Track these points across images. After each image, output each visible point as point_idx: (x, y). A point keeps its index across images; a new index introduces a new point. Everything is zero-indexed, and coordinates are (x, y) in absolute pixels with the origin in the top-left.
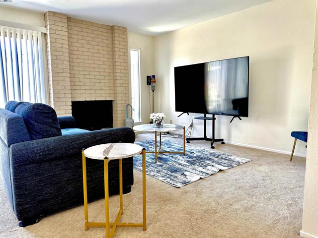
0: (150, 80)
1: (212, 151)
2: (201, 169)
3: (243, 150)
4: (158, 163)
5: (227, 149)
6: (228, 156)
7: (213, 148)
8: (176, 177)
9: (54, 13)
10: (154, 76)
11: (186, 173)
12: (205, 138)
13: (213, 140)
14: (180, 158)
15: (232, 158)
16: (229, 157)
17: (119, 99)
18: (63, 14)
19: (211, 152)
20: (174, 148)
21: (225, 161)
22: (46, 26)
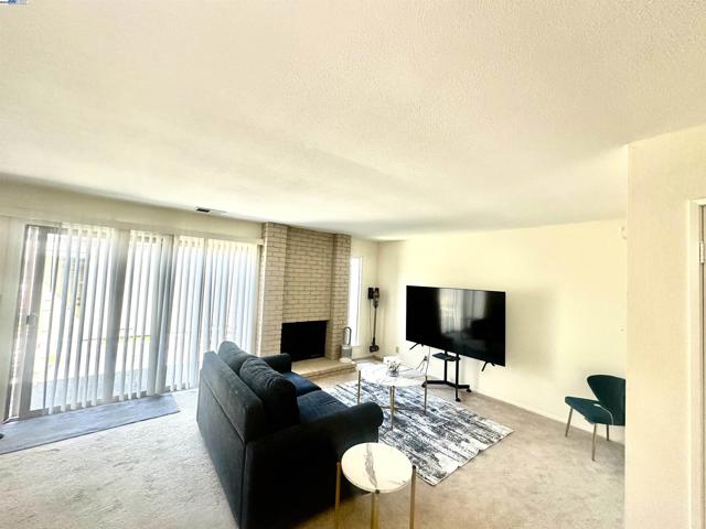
0: (373, 294)
1: (459, 407)
2: (452, 445)
3: (497, 407)
4: (395, 430)
5: (477, 404)
6: (482, 419)
7: (458, 400)
8: (425, 462)
9: (275, 224)
10: (377, 289)
11: (437, 455)
12: (445, 382)
13: (456, 386)
14: (421, 420)
15: (486, 423)
16: (483, 422)
17: (335, 319)
18: (283, 225)
19: (458, 409)
20: (408, 398)
21: (481, 431)
22: (263, 238)
